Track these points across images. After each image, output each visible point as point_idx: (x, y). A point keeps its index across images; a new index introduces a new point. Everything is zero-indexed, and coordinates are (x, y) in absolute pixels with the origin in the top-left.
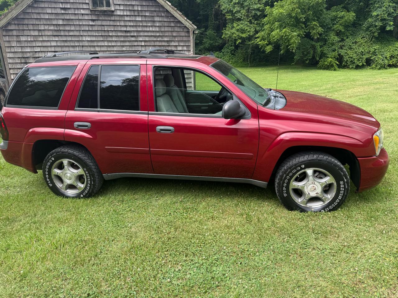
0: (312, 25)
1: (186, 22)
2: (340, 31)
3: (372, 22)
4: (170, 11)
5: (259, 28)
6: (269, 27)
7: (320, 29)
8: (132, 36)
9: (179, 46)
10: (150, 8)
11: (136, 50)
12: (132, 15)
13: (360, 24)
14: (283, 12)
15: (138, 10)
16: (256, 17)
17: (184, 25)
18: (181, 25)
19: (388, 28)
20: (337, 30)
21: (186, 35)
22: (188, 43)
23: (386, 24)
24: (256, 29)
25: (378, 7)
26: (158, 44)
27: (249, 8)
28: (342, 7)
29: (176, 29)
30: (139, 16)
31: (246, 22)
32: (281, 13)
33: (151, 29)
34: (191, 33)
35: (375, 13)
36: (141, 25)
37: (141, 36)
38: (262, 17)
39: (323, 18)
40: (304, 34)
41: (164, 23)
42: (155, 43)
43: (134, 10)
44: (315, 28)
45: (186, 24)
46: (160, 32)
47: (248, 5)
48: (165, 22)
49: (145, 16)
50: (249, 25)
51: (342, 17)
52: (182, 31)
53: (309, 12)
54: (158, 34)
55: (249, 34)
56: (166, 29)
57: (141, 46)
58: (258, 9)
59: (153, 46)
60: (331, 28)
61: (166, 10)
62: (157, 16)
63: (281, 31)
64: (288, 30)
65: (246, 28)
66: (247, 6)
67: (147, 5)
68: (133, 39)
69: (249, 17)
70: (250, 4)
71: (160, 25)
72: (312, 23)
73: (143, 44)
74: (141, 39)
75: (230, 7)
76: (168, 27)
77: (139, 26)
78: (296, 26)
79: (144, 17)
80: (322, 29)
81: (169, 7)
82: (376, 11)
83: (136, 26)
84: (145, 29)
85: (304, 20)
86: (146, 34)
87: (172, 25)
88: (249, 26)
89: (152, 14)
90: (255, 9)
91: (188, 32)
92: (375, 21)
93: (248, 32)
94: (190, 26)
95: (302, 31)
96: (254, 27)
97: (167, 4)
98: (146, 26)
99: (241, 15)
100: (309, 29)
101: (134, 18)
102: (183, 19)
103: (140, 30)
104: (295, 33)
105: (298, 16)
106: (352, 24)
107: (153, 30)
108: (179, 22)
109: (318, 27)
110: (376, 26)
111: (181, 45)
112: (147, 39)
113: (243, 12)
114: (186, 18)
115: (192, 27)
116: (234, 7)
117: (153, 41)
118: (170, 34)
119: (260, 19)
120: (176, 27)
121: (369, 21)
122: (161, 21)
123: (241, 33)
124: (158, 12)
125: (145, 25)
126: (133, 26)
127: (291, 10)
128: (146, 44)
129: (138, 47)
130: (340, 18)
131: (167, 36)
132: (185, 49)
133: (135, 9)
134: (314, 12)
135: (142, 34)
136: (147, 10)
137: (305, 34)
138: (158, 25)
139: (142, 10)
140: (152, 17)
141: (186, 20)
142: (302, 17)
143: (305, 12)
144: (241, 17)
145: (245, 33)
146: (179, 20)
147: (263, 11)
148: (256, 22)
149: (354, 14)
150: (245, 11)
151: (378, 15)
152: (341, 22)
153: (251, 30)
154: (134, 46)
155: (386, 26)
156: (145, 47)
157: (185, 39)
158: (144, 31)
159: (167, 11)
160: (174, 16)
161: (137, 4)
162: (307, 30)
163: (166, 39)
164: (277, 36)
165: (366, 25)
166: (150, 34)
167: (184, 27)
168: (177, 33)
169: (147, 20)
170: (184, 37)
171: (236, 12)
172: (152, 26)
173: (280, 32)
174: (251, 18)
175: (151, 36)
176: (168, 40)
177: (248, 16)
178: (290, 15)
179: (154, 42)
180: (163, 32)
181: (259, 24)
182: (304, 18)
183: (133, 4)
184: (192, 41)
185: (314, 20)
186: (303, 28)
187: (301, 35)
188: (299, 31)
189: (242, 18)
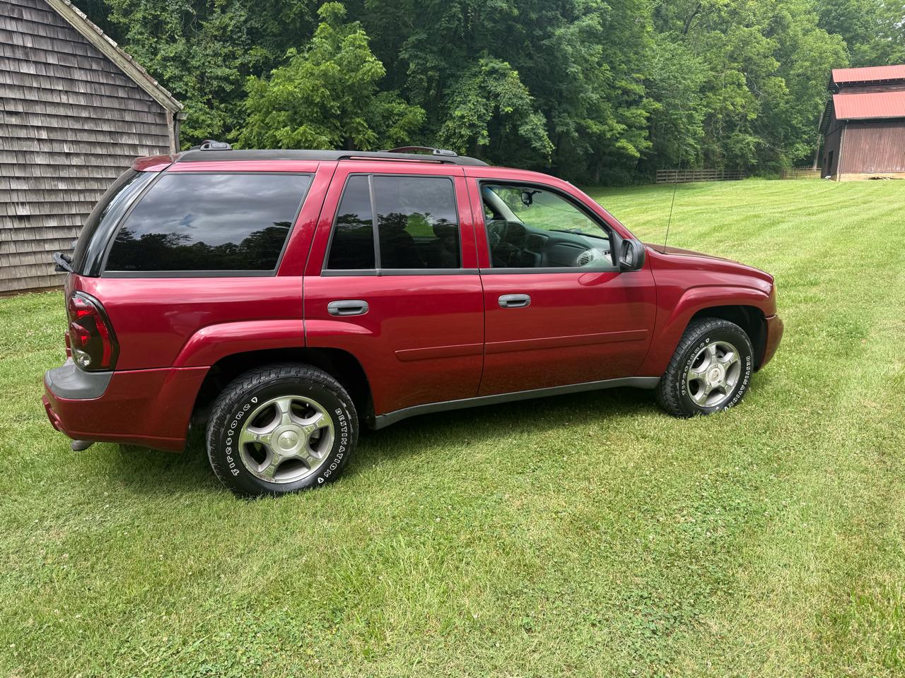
0: (353, 123)
1: (156, 90)
2: (403, 140)
3: (455, 128)
4: (113, 61)
5: (231, 120)
6: (259, 120)
7: (370, 132)
8: (11, 113)
9: (142, 146)
10: (59, 46)
11: (24, 149)
12: (8, 58)
13: (432, 131)
14: (295, 92)
15: (25, 47)
16: (221, 95)
17: (150, 97)
18: (143, 96)
19: (481, 142)
20: (397, 139)
21: (158, 122)
22: (164, 142)
23: (476, 133)
24: (225, 122)
25: (460, 103)
26: (85, 137)
27: (203, 74)
28: (397, 95)
29: (132, 105)
30: (27, 61)
31: (200, 104)
32: (291, 93)
33: (64, 99)
34: (169, 118)
35: (458, 113)
36: (35, 85)
37: (36, 115)
38: (236, 97)
39: (369, 112)
40: (341, 142)
41: (100, 89)
42: (78, 134)
43: (12, 46)
44: (360, 131)
45: (156, 97)
46: (91, 110)
47: (199, 65)
48: (102, 87)
49: (46, 64)
50: (207, 110)
51: (401, 115)
52: (147, 110)
53: (346, 98)
54: (84, 114)
55: (209, 130)
56: (106, 103)
57: (39, 140)
58: (226, 79)
59: (72, 142)
60: (385, 132)
61: (104, 55)
62: (80, 68)
63: (294, 130)
64: (309, 129)
65: (202, 118)
66: (197, 68)
67: (50, 38)
68: (14, 120)
69: (206, 94)
70: (203, 64)
71: (89, 92)
72: (353, 120)
73: (44, 135)
74: (36, 122)
75: (154, 64)
76: (110, 99)
77: (31, 88)
78: (322, 123)
79: (43, 67)
80: (373, 134)
81: (110, 49)
82: (458, 109)
83: (21, 87)
84: (49, 98)
85: (339, 112)
86: (50, 110)
87: (121, 94)
88: (207, 113)
89: (64, 61)
90: (217, 78)
91: (162, 115)
92: (460, 127)
93: (209, 126)
94: (167, 101)
95: (337, 134)
96: (220, 116)
97: (107, 42)
98: (52, 91)
99: (185, 87)
100: (348, 131)
101: (14, 65)
102: (149, 84)
103: (33, 98)
104: (324, 138)
105: (325, 103)
106: (420, 129)
107: (71, 102)
108: (139, 89)
109: (366, 128)
110: (462, 136)
111: (147, 146)
112: (55, 123)
113: (191, 80)
114: (156, 83)
115: (171, 104)
116: (165, 67)
117: (70, 129)
118: (116, 116)
119: (233, 99)
120: (130, 102)
121: (448, 126)
122: (92, 82)
123: (190, 128)
124: (82, 59)
125: (48, 87)
126: (11, 86)
127: (311, 88)
128: (53, 136)
129: (29, 143)
130: (398, 115)
131: (108, 120)
132: (158, 154)
133: (15, 43)
134: (355, 99)
135: (38, 109)
136: (50, 49)
137: (343, 140)
138: (83, 91)
139: (35, 49)
140: (67, 69)
141: (156, 87)
142: (334, 105)
143: (339, 97)
144: (186, 91)
145: (201, 128)
146: (138, 86)
147: (238, 84)
148: (223, 105)
149: (423, 111)
150: (194, 79)
151: (463, 117)
152: (402, 122)
153: (215, 123)
154: (19, 139)
155: (478, 137)
156: (49, 145)
157: (154, 130)
158: (45, 103)
159: (106, 59)
160: (124, 74)
161: (20, 30)
162: (345, 132)
163: (106, 128)
164: (288, 140)
165: (442, 132)
166: (62, 112)
167: (151, 101)
168: (135, 115)
169: (52, 74)
170: (153, 127)
171: (170, 78)
172: (66, 92)
173: (293, 132)
174: (210, 97)
175: (66, 117)
176: (113, 130)
177: (201, 90)
178: (308, 101)
179: (74, 134)
180: (98, 110)
181: (231, 111)
182: (338, 107)
183: (9, 28)
184: (172, 137)
185: (357, 115)
186: (337, 128)
187: (336, 142)
188: (330, 133)
189: (189, 94)
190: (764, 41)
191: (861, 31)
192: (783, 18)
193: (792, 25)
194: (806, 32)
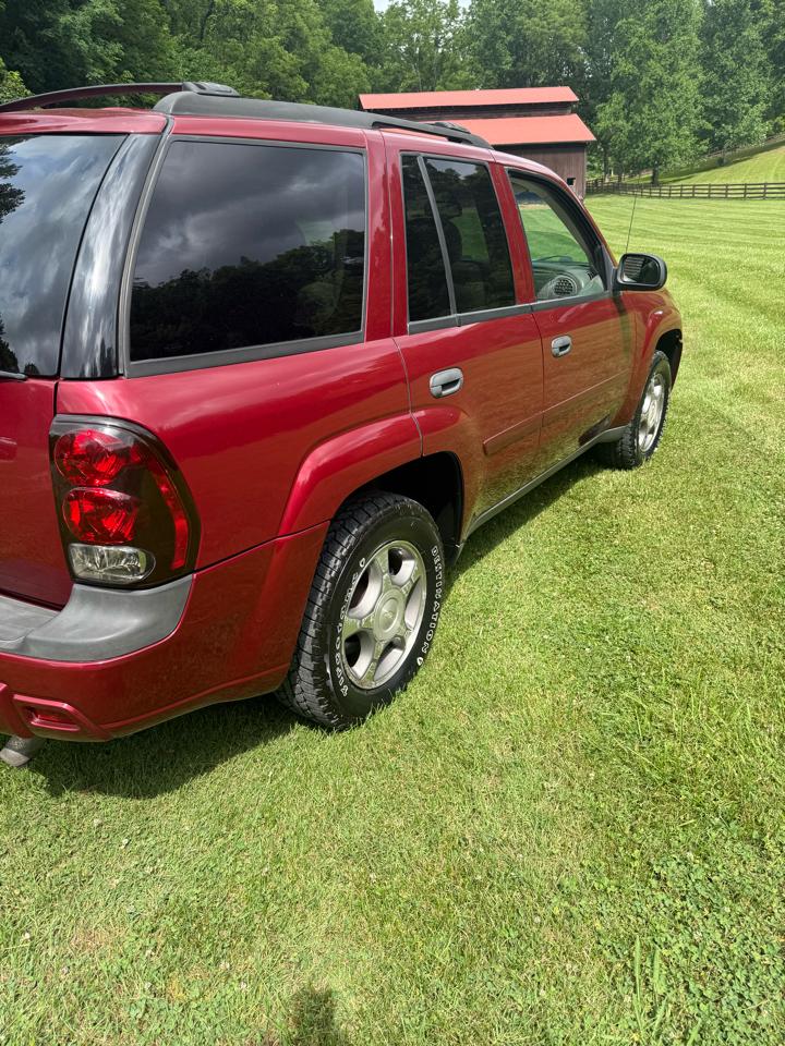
190: (288, 56)
191: (374, 52)
192: (300, 29)
193: (310, 39)
194: (324, 49)
